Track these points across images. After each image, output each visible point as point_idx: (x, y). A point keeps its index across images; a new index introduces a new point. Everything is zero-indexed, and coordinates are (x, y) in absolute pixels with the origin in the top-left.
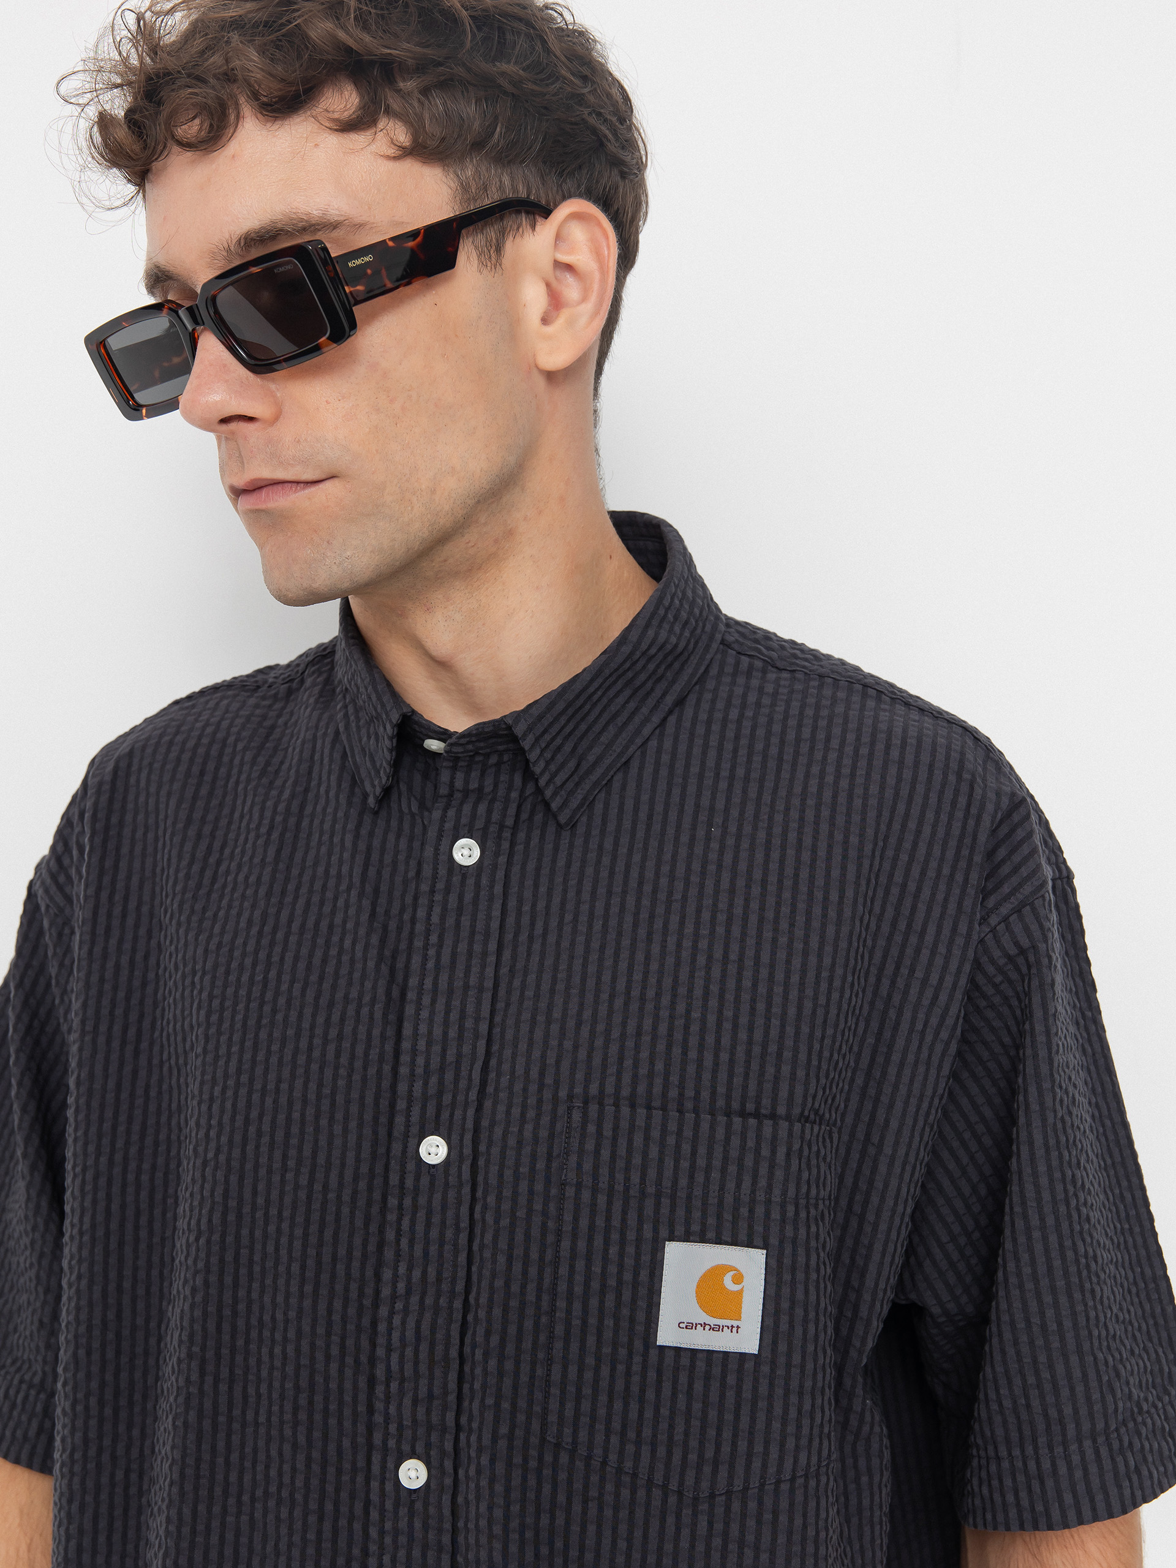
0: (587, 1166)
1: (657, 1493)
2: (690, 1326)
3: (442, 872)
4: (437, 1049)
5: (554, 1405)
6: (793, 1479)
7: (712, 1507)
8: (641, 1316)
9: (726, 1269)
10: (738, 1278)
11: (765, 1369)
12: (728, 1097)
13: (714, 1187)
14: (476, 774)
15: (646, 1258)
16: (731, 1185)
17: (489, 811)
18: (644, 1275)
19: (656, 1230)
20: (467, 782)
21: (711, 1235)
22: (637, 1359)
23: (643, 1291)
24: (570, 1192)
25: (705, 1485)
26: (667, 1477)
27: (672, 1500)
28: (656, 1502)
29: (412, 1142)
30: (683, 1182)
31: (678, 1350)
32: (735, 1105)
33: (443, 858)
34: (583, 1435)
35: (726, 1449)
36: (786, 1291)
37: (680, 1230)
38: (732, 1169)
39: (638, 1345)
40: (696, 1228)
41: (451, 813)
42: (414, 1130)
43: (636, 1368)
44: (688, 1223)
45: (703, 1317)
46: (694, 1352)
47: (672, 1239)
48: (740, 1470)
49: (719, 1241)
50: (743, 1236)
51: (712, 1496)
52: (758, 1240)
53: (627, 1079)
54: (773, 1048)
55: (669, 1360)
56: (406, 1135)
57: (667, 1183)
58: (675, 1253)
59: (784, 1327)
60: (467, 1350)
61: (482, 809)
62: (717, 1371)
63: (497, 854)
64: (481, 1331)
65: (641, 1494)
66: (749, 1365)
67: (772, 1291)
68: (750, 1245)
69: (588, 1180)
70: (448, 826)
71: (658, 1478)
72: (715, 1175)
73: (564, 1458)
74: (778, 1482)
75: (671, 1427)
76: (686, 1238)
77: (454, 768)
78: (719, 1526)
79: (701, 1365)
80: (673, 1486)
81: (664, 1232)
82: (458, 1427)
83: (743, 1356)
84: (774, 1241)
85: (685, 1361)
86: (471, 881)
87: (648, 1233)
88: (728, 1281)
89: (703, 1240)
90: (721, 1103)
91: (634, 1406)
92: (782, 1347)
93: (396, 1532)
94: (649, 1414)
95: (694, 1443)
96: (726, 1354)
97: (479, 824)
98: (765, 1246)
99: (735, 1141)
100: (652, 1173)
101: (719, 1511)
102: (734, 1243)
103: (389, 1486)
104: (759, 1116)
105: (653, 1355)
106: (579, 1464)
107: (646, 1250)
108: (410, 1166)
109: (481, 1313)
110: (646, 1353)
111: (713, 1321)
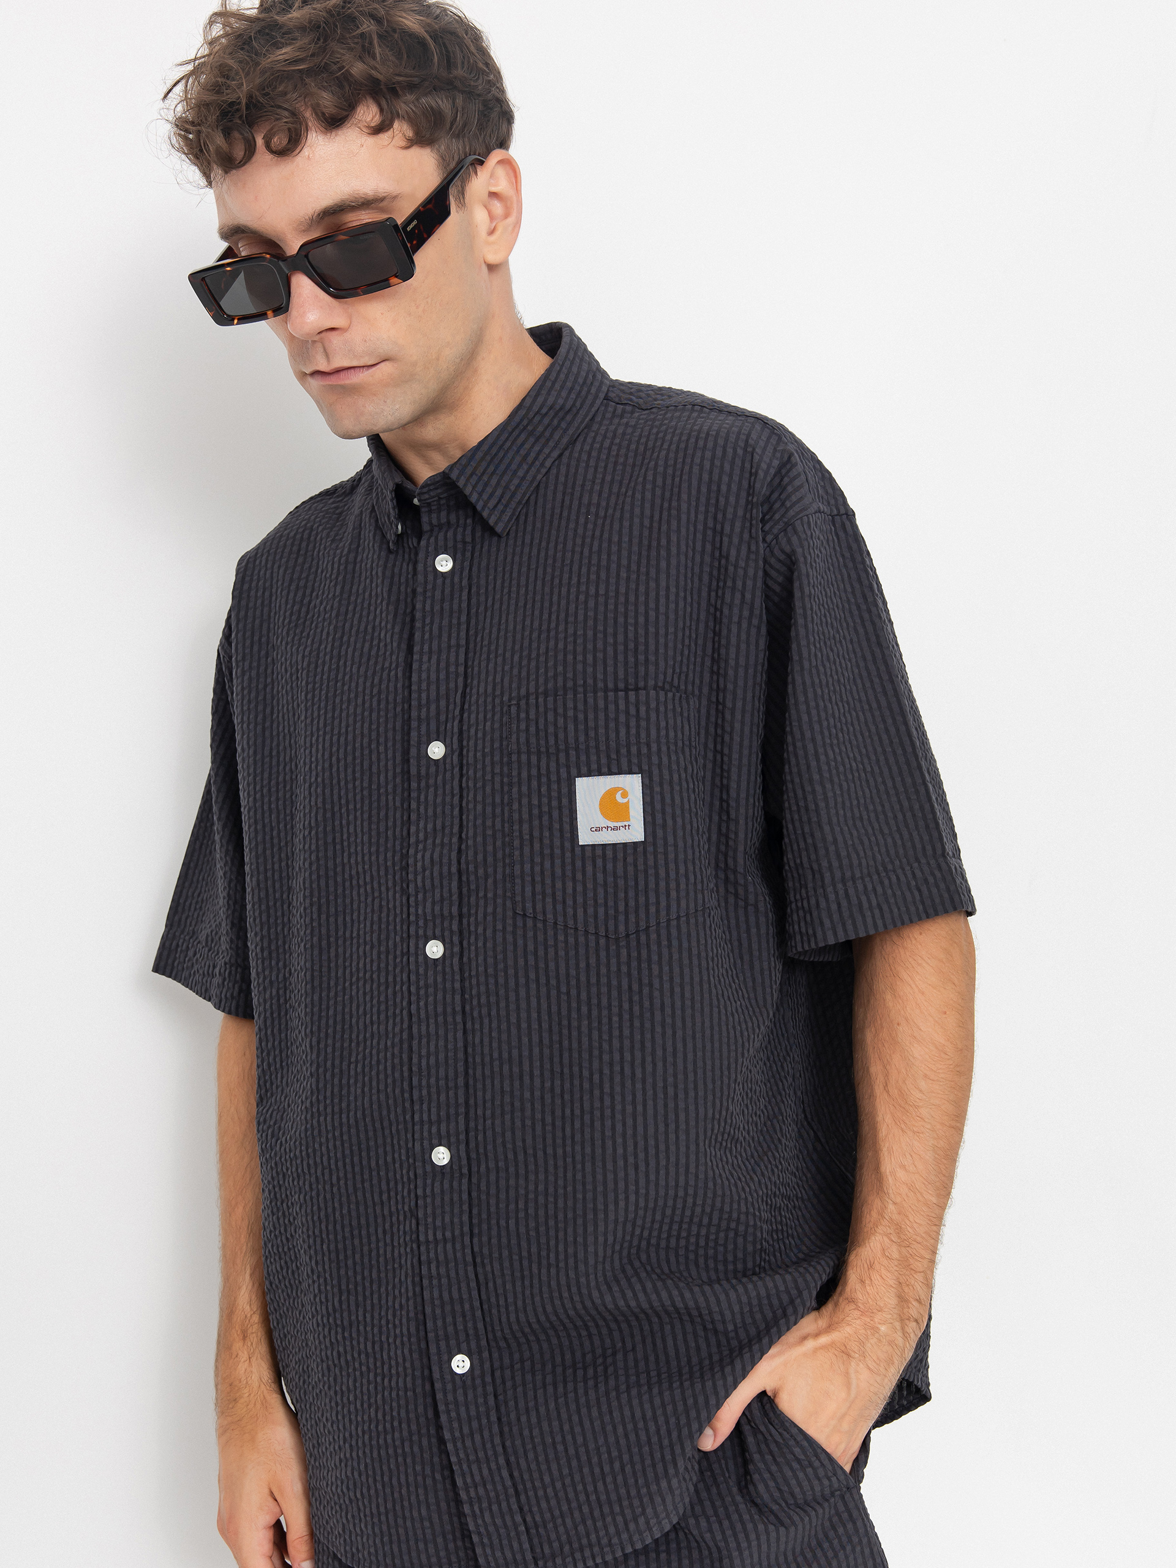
0: (522, 740)
1: (592, 938)
2: (598, 829)
3: (430, 577)
4: (433, 687)
5: (518, 889)
7: (628, 943)
8: (567, 827)
9: (616, 790)
10: (625, 794)
11: (650, 849)
12: (605, 681)
13: (602, 739)
14: (444, 514)
15: (565, 790)
16: (613, 735)
17: (455, 534)
18: (565, 801)
19: (569, 773)
20: (439, 518)
21: (605, 770)
22: (568, 854)
23: (566, 812)
24: (514, 758)
25: (622, 929)
26: (596, 928)
27: (602, 941)
28: (593, 944)
29: (423, 746)
30: (582, 739)
31: (593, 847)
32: (611, 685)
33: (430, 569)
34: (539, 906)
35: (632, 903)
36: (657, 798)
37: (584, 769)
38: (612, 725)
39: (567, 845)
40: (594, 766)
41: (432, 540)
42: (424, 739)
43: (568, 860)
44: (588, 765)
45: (606, 823)
46: (604, 846)
47: (580, 776)
48: (642, 915)
49: (610, 773)
50: (625, 766)
51: (627, 936)
52: (635, 769)
53: (541, 680)
54: (631, 645)
55: (588, 854)
56: (419, 743)
57: (571, 741)
58: (582, 785)
59: (657, 822)
60: (463, 866)
61: (450, 534)
62: (620, 855)
63: (463, 562)
65: (582, 939)
66: (640, 849)
67: (648, 799)
68: (630, 772)
69: (524, 748)
70: (431, 548)
71: (592, 930)
72: (602, 731)
73: (530, 923)
74: (668, 922)
75: (596, 895)
76: (589, 774)
77: (430, 512)
79: (610, 854)
80: (602, 932)
81: (574, 771)
82: (461, 915)
83: (635, 844)
84: (645, 767)
85: (599, 852)
86: (448, 581)
87: (564, 775)
88: (619, 797)
89: (600, 774)
90: (600, 685)
91: (570, 884)
92: (658, 834)
93: (427, 986)
94: (580, 888)
96: (625, 844)
97: (450, 544)
98: (640, 772)
99: (612, 707)
100: (561, 736)
102: (620, 772)
103: (421, 959)
104: (626, 690)
105: (578, 851)
106: (540, 925)
107: (564, 785)
108: (423, 762)
109: (470, 842)
110: (573, 851)
111: (612, 824)
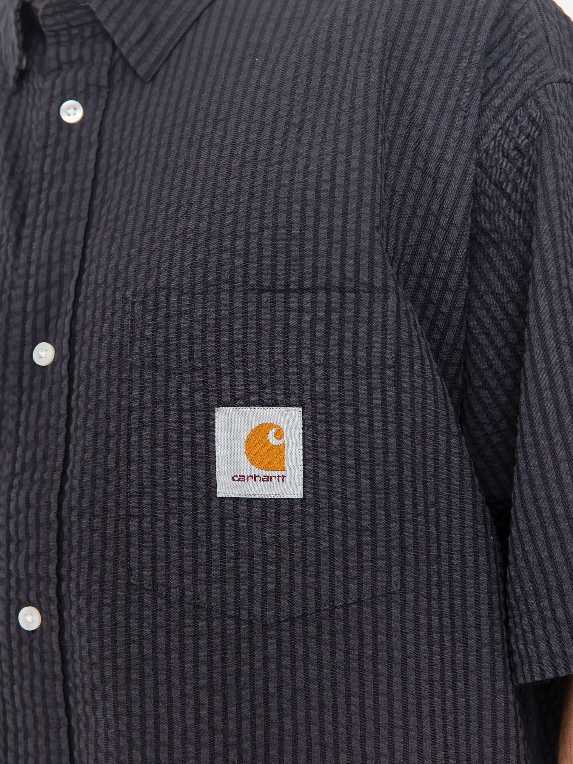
0: (147, 350)
1: (230, 622)
2: (243, 479)
3: (53, 130)
5: (134, 552)
6: (345, 605)
7: (279, 632)
8: (201, 473)
9: (268, 426)
10: (280, 434)
11: (310, 510)
12: (259, 277)
13: (252, 356)
14: (75, 47)
15: (200, 423)
16: (265, 353)
17: (87, 75)
18: (199, 437)
19: (206, 398)
20: (69, 54)
21: (254, 398)
22: (201, 510)
23: (200, 451)
24: (136, 373)
25: (270, 613)
26: (238, 609)
27: (244, 628)
28: (230, 631)
29: (27, 349)
30: (225, 354)
31: (236, 500)
32: (266, 284)
33: (53, 119)
34: (160, 577)
35: (285, 581)
36: (322, 442)
37: (226, 396)
38: (265, 338)
39: (201, 497)
40: (240, 393)
41: (59, 81)
42: (28, 339)
43: (201, 517)
44: (233, 387)
45: (254, 470)
46: (250, 501)
47: (221, 405)
48: (298, 598)
49: (262, 404)
50: (280, 396)
51: (278, 622)
52: (294, 400)
53: (175, 271)
54: (296, 230)
55: (228, 509)
56: (23, 344)
57: (211, 357)
58: (224, 417)
59: (322, 473)
60: (65, 512)
61: (81, 75)
62: (271, 515)
63: (95, 109)
64: (75, 497)
65: (216, 624)
66: (297, 508)
67: (309, 443)
68: (288, 404)
69: (149, 363)
70: (56, 92)
71: (231, 610)
72: (251, 346)
73: (147, 598)
74: (332, 608)
75: (237, 565)
76: (233, 403)
77: (59, 44)
78: (286, 648)
79: (257, 511)
80: (244, 615)
81: (213, 399)
82: (60, 577)
83: (291, 501)
84: (307, 399)
85: (242, 509)
86: (74, 135)
87: (199, 402)
88: (271, 437)
89: (248, 404)
90: (252, 282)
91: (202, 550)
92: (323, 490)
93: (22, 666)
94: (216, 555)
95: (257, 578)
96: (277, 501)
97: (81, 87)
98: (301, 404)
99: (266, 314)
100: (197, 349)
101: (285, 634)
102: (275, 404)
103: (13, 629)
104: (287, 291)
105: (215, 506)
106: (160, 602)
107: (200, 414)
108: (27, 369)
109: (75, 482)
110: (208, 506)
111: (262, 473)
